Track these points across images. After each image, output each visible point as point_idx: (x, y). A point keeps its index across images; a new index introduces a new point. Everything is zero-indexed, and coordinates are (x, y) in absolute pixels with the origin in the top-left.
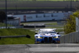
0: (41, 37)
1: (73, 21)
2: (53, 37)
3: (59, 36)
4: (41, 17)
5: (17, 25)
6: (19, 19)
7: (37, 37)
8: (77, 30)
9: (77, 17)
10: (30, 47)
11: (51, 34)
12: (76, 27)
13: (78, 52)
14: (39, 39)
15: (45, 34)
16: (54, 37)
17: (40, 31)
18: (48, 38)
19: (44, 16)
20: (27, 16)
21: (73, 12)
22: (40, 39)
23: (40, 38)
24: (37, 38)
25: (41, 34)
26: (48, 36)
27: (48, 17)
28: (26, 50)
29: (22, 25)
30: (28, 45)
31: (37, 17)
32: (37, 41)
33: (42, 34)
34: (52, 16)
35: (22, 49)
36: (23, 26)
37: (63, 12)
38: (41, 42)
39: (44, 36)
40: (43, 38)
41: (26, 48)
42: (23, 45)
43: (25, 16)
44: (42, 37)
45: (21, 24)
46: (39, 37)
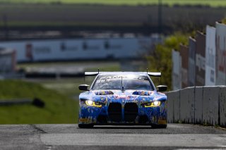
0: (97, 102)
1: (164, 61)
2: (143, 105)
3: (162, 101)
4: (74, 49)
5: (8, 71)
6: (13, 54)
7: (84, 100)
8: (175, 88)
9: (176, 50)
10: (43, 132)
11: (134, 93)
12: (174, 77)
13: (178, 148)
14: (91, 108)
15: (113, 91)
16: (146, 104)
17: (98, 81)
18: (123, 106)
19: (85, 47)
20: (36, 44)
21: (166, 35)
22: (94, 110)
23: (94, 105)
24: (85, 106)
25: (99, 91)
26: (124, 99)
27: (96, 48)
28: (31, 139)
29: (22, 71)
30: (38, 126)
31: (63, 48)
32: (84, 117)
33: (103, 91)
34: (107, 46)
35: (20, 138)
36: (23, 75)
37: (136, 36)
38: (95, 121)
39: (109, 100)
40: (103, 104)
41: (32, 134)
42: (25, 126)
43: (29, 47)
44: (100, 104)
45: (18, 67)
46: (90, 103)
